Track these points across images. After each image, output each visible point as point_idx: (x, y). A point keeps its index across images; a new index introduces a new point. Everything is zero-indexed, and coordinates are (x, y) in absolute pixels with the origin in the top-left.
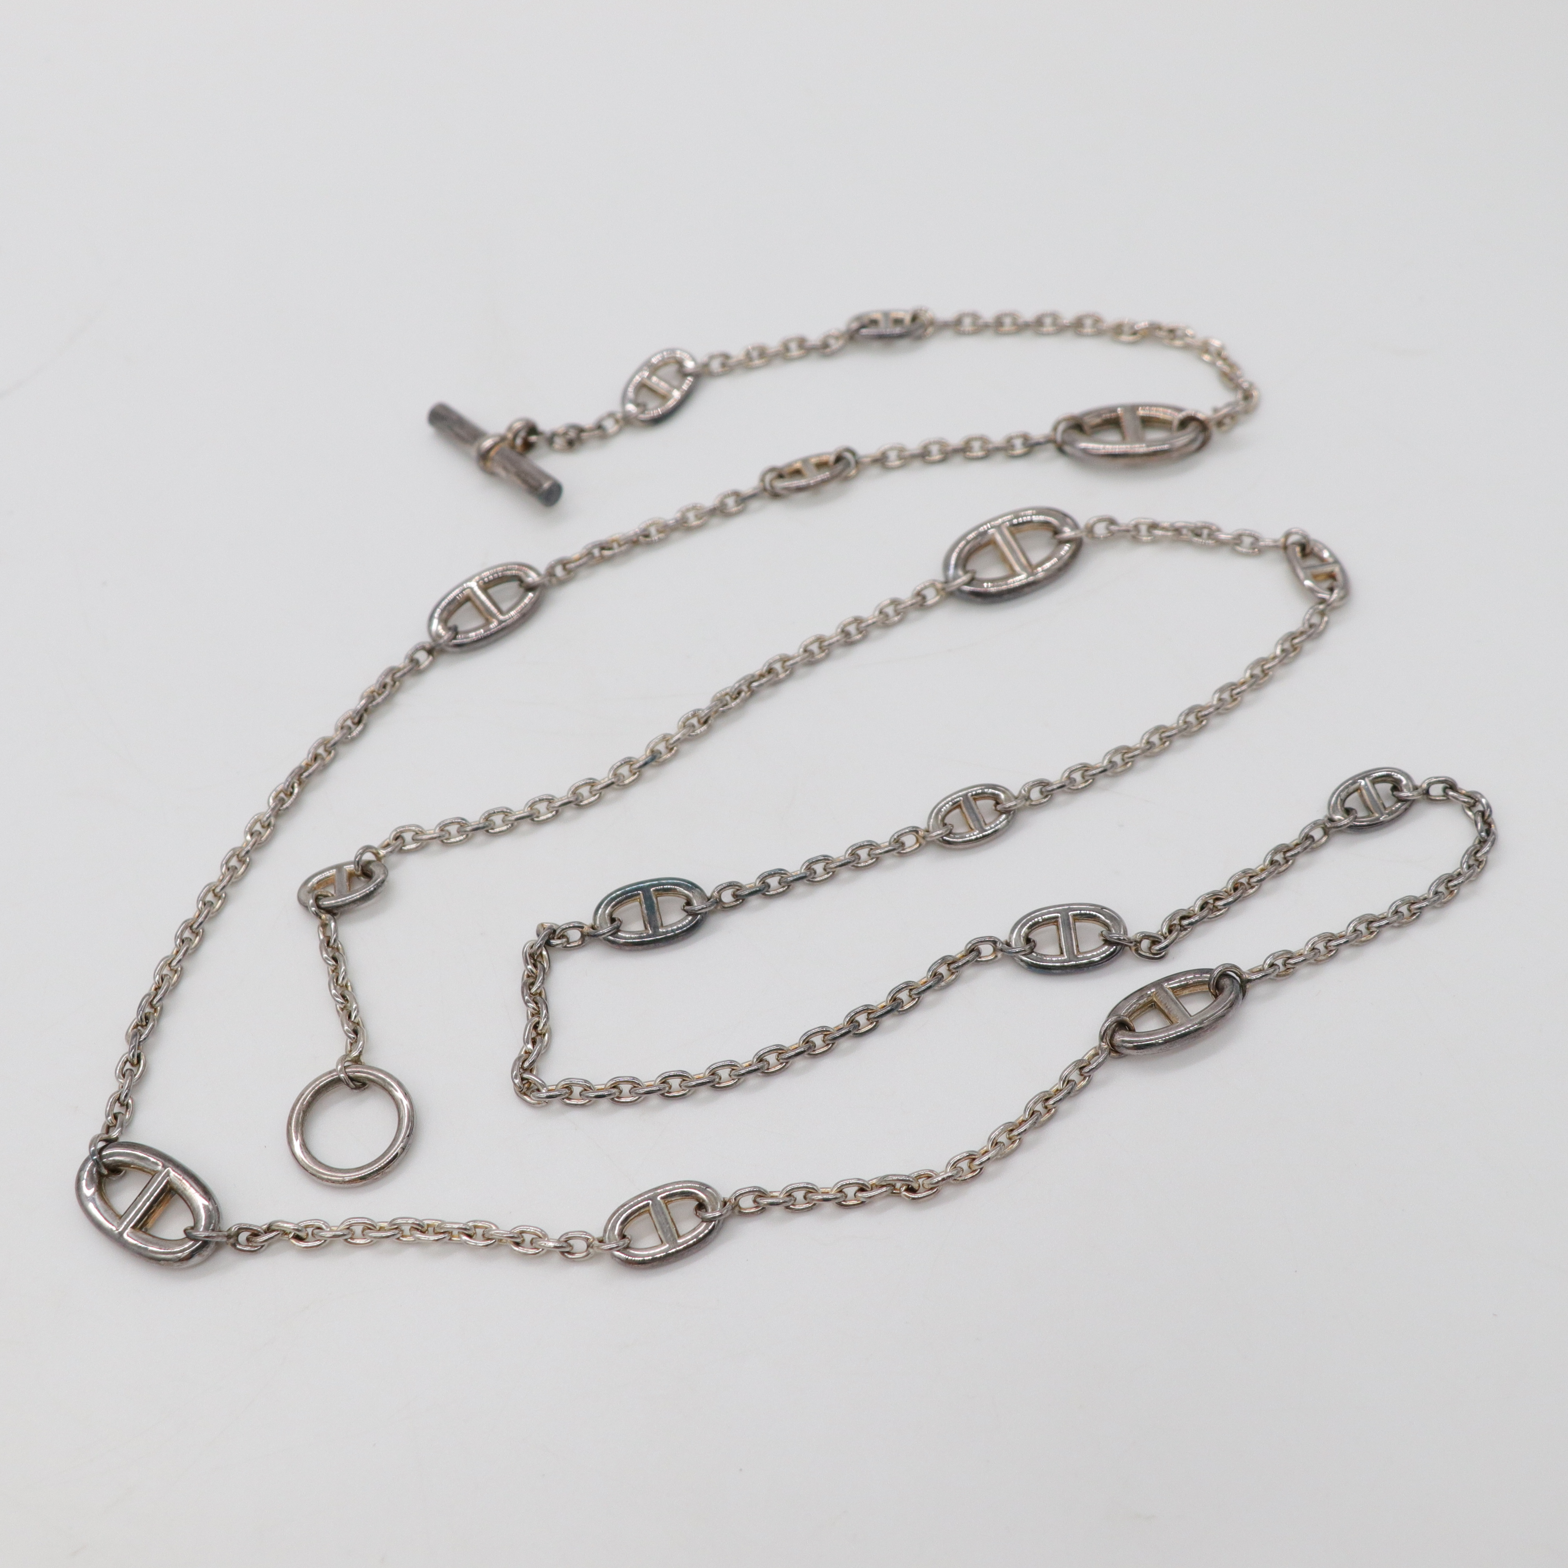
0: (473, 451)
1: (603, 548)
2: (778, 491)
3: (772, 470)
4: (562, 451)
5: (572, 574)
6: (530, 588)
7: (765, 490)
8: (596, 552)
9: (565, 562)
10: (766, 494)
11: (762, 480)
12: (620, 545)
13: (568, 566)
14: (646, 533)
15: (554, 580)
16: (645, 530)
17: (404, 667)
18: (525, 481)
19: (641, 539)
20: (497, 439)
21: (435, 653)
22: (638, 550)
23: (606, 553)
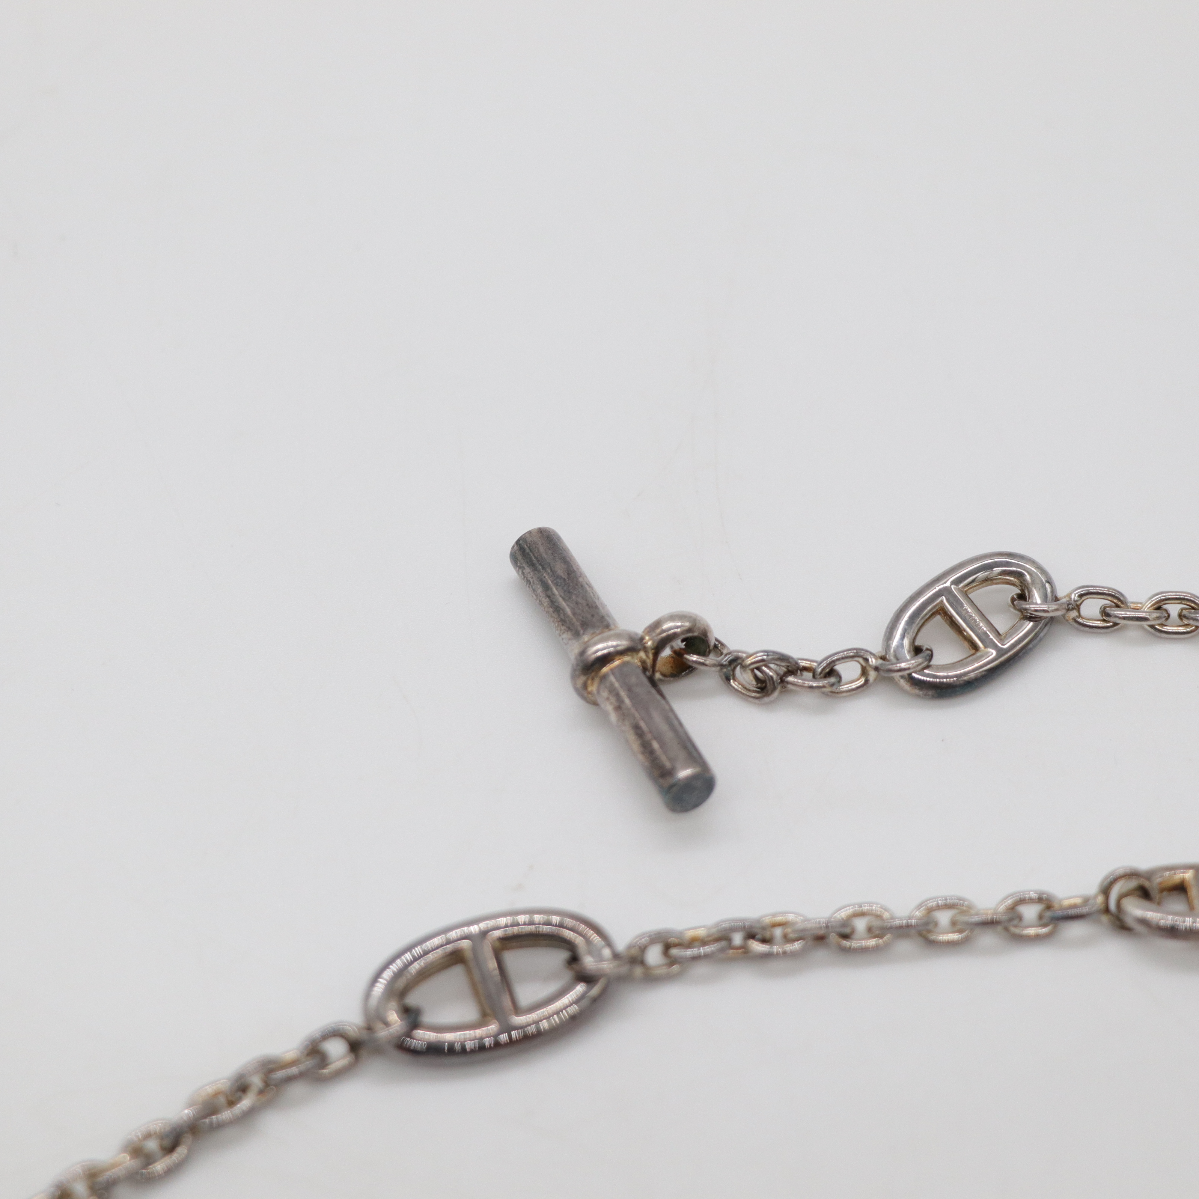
0: (575, 648)
1: (751, 935)
2: (1129, 921)
3: (1132, 875)
4: (743, 694)
5: (675, 968)
6: (587, 979)
7: (1106, 910)
8: (738, 939)
9: (673, 940)
10: (1105, 918)
11: (1106, 891)
12: (787, 939)
13: (675, 952)
14: (847, 930)
15: (638, 971)
16: (846, 922)
17: (294, 1063)
18: (646, 748)
19: (833, 938)
20: (623, 644)
21: (363, 1053)
22: (821, 954)
23: (757, 947)
